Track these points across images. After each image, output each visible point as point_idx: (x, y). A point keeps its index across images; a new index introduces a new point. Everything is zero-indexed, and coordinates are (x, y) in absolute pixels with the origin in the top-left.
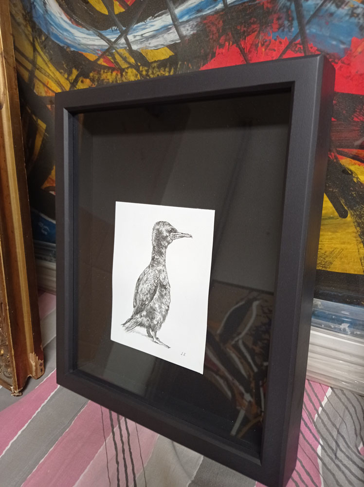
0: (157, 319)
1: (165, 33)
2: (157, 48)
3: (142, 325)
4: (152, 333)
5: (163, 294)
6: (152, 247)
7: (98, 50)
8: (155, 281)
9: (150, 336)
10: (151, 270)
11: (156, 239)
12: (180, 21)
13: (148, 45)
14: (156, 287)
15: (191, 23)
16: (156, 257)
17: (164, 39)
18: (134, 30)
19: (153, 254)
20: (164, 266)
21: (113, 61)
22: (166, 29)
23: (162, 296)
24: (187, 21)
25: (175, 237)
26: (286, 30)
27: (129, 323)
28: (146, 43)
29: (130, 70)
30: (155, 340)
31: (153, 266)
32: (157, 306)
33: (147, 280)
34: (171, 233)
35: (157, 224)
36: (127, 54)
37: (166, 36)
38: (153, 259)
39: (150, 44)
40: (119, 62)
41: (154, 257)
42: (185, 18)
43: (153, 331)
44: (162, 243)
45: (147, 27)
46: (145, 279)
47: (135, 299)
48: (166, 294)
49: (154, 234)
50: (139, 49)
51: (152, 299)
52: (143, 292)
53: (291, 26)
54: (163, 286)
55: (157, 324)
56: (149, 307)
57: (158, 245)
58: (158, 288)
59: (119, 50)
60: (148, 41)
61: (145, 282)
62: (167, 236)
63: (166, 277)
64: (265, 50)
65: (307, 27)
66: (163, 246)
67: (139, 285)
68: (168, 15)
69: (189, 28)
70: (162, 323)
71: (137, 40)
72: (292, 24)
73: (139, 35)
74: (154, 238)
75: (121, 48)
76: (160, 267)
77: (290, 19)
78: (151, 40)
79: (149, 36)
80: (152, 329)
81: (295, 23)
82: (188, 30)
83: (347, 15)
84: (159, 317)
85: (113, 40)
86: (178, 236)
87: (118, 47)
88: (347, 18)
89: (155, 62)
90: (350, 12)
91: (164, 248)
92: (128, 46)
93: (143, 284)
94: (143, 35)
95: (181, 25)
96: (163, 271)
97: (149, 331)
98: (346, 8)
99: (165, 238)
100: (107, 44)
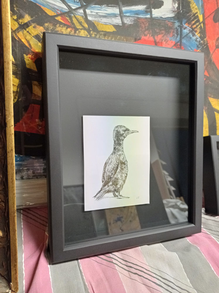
0: (120, 184)
1: (113, 17)
2: (106, 24)
3: (110, 192)
4: (117, 194)
5: (123, 168)
6: (113, 142)
7: (58, 10)
8: (117, 162)
9: (115, 196)
10: (114, 156)
11: (116, 136)
12: (124, 15)
13: (100, 20)
14: (118, 165)
15: (131, 18)
16: (116, 147)
17: (112, 20)
18: (92, 8)
19: (114, 146)
20: (123, 151)
21: (70, 21)
22: (115, 16)
23: (122, 169)
24: (129, 16)
25: (128, 133)
26: (175, 38)
27: (99, 194)
28: (99, 18)
29: (82, 31)
30: (119, 197)
31: (115, 153)
32: (119, 176)
33: (111, 162)
34: (126, 132)
35: (116, 127)
36: (83, 21)
37: (113, 19)
38: (115, 148)
39: (101, 20)
40: (75, 23)
41: (115, 147)
42: (128, 14)
43: (117, 192)
44: (120, 138)
45: (102, 9)
46: (110, 162)
47: (103, 177)
48: (125, 167)
49: (115, 134)
50: (93, 20)
51: (115, 173)
52: (109, 171)
53: (177, 37)
54: (123, 163)
55: (120, 187)
56: (114, 178)
57: (117, 140)
58: (119, 165)
59: (76, 16)
60: (100, 18)
61: (110, 164)
62: (123, 134)
63: (125, 157)
64: (166, 43)
65: (183, 40)
66: (121, 140)
67: (106, 167)
68: (117, 9)
69: (129, 20)
70: (123, 185)
71: (93, 15)
72: (178, 36)
73: (95, 12)
74: (114, 136)
75: (79, 15)
76: (120, 153)
77: (178, 34)
78: (103, 18)
79: (102, 15)
80: (116, 191)
81: (179, 36)
82: (128, 21)
83: (195, 40)
84: (121, 183)
85: (74, 8)
86: (130, 132)
87: (76, 13)
88: (195, 41)
89: (103, 31)
90: (196, 39)
91: (122, 141)
92: (85, 16)
93: (109, 166)
94: (98, 13)
95: (124, 17)
96: (122, 154)
97: (115, 193)
98: (195, 37)
99: (122, 135)
100: (67, 8)
